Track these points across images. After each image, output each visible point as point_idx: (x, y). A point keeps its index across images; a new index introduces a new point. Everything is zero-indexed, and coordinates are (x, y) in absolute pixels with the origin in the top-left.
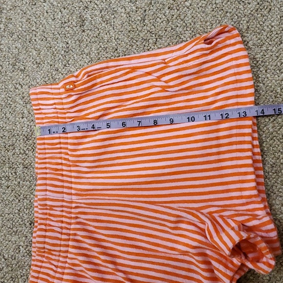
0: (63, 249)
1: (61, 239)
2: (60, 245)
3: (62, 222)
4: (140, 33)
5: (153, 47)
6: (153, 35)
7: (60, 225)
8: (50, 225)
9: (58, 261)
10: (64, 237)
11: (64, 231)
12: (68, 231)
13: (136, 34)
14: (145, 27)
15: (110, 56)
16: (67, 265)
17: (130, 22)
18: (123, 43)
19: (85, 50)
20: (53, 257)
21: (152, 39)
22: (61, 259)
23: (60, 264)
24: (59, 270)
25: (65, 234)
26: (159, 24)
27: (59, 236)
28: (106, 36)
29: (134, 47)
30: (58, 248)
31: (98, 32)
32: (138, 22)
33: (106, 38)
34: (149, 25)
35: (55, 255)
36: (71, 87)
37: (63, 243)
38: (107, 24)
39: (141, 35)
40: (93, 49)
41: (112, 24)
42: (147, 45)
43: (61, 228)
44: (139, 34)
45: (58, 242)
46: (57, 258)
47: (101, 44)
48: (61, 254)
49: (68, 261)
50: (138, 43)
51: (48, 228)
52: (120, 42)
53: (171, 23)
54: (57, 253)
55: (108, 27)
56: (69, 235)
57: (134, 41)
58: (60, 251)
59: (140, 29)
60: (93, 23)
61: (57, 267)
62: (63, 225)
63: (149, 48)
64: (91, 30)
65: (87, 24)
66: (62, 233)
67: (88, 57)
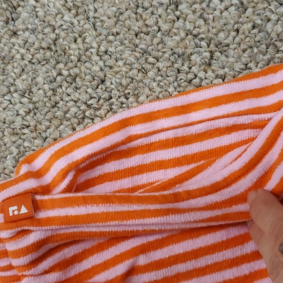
4: (166, 39)
5: (201, 74)
6: (203, 43)
13: (156, 41)
14: (180, 23)
15: (84, 97)
17: (140, 10)
18: (120, 63)
19: (18, 82)
21: (199, 53)
26: (217, 13)
28: (73, 46)
29: (151, 74)
31: (53, 36)
32: (160, 11)
33: (74, 51)
34: (191, 17)
38: (77, 14)
39: (170, 43)
40: (40, 79)
41: (91, 14)
42: (185, 68)
44: (162, 42)
47: (61, 66)
50: (160, 65)
52: (111, 62)
53: (250, 10)
55: (80, 23)
57: (151, 60)
59: (165, 27)
60: (41, 13)
63: (190, 76)
64: (33, 31)
65: (24, 15)
67: (25, 100)
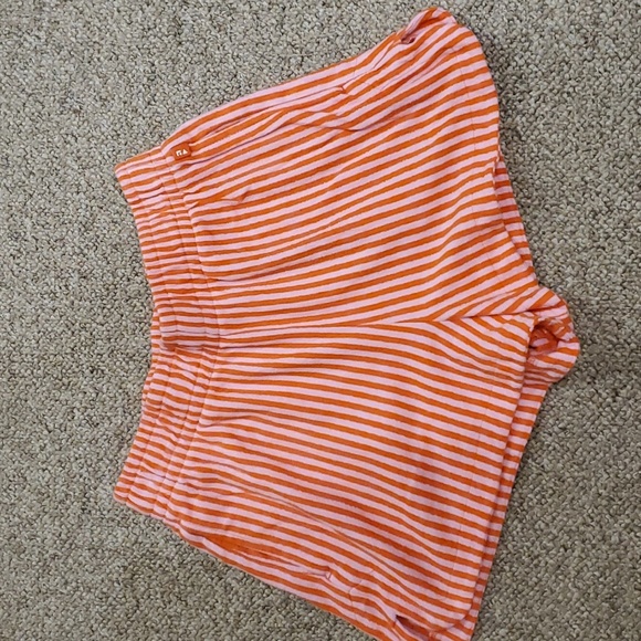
0: (192, 409)
1: (191, 393)
2: (189, 403)
3: (198, 365)
4: (275, 48)
5: (296, 72)
6: (298, 51)
7: (195, 369)
8: (177, 367)
9: (182, 427)
10: (198, 389)
11: (200, 380)
12: (206, 382)
13: (269, 49)
14: (283, 38)
15: (224, 86)
16: (196, 435)
17: (259, 28)
18: (246, 64)
19: (182, 76)
20: (174, 420)
21: (295, 58)
22: (187, 424)
23: (184, 432)
24: (181, 441)
25: (199, 385)
26: (306, 31)
27: (190, 386)
28: (217, 52)
29: (265, 71)
30: (185, 407)
31: (205, 45)
32: (272, 29)
33: (217, 57)
34: (291, 33)
35: (178, 417)
36: (185, 152)
37: (194, 399)
38: (220, 31)
39: (277, 51)
40: (196, 75)
41: (229, 31)
42: (286, 67)
43: (196, 374)
44: (273, 50)
45: (186, 396)
46: (180, 422)
47: (209, 65)
48: (189, 417)
49: (199, 428)
50: (271, 65)
51: (173, 371)
52: (241, 63)
53: (326, 29)
54: (182, 415)
55: (221, 37)
56: (206, 387)
57: (265, 61)
58: (187, 412)
59: (274, 40)
60: (197, 30)
61: (178, 436)
62: (200, 371)
63: (290, 72)
64: (192, 42)
65: (186, 31)
66: (194, 383)
67: (187, 88)
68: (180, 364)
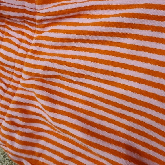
0: (17, 65)
1: (16, 53)
2: (15, 61)
3: (23, 34)
7: (20, 36)
8: (8, 34)
9: (11, 79)
10: (21, 51)
11: (23, 45)
12: (27, 46)
16: (20, 86)
20: (6, 74)
22: (14, 78)
23: (12, 83)
24: (10, 90)
25: (23, 48)
27: (15, 48)
30: (11, 64)
35: (8, 72)
37: (18, 58)
43: (21, 40)
45: (13, 56)
46: (9, 75)
48: (15, 72)
49: (22, 81)
51: (5, 37)
54: (10, 70)
56: (27, 50)
58: (14, 68)
61: (7, 86)
62: (24, 38)
66: (19, 46)
68: (11, 32)
